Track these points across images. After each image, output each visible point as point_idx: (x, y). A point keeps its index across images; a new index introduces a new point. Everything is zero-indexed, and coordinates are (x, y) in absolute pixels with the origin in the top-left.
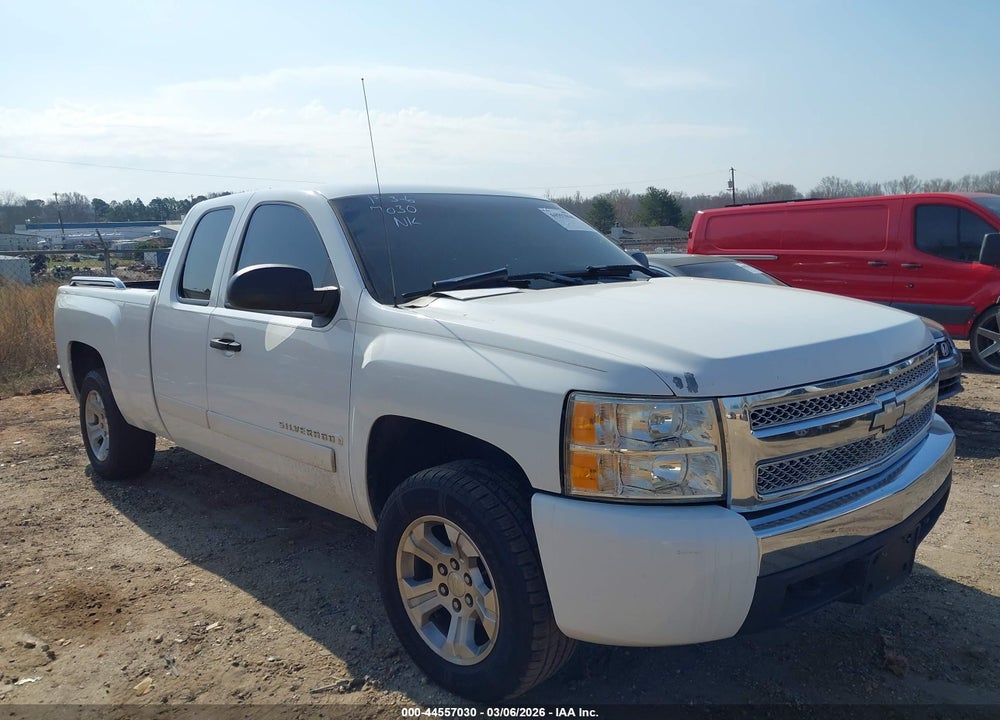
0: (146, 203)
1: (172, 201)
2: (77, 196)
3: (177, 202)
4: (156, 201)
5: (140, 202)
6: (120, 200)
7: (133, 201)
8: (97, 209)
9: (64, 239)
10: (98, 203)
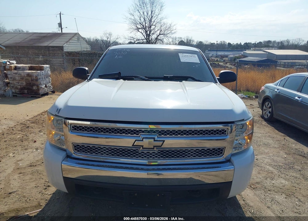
0: (242, 44)
1: (250, 43)
2: (224, 42)
3: (252, 44)
4: (246, 44)
5: (241, 44)
6: (235, 43)
7: (239, 43)
8: (228, 46)
9: (216, 54)
10: (229, 44)
